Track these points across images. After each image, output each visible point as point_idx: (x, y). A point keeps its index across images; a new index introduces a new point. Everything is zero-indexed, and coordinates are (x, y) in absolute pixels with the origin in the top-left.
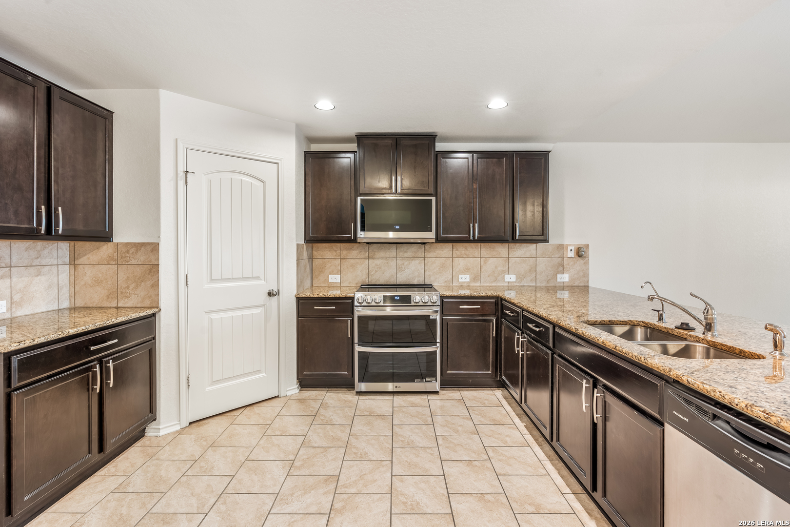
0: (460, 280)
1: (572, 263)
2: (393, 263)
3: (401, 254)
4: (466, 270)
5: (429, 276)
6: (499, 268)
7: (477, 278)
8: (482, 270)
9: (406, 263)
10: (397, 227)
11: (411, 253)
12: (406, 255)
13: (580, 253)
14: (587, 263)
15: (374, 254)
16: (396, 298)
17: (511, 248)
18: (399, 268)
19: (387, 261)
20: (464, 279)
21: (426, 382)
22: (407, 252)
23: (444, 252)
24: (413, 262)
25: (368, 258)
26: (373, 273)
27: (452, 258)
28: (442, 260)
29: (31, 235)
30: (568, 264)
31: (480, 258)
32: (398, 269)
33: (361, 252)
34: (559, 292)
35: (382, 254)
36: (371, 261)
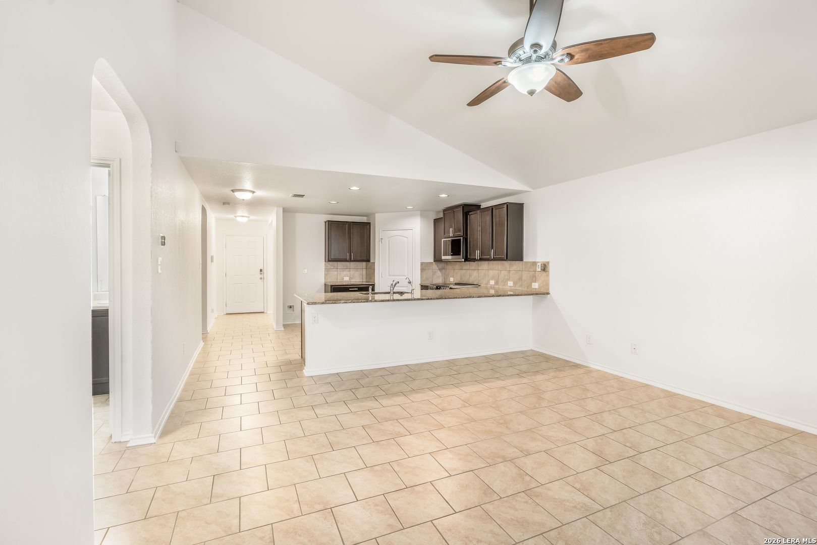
0: (490, 284)
4: (493, 278)
5: (480, 280)
6: (506, 277)
7: (497, 282)
8: (499, 278)
14: (548, 275)
23: (485, 266)
24: (475, 272)
27: (488, 270)
29: (346, 261)
30: (538, 276)
31: (498, 270)
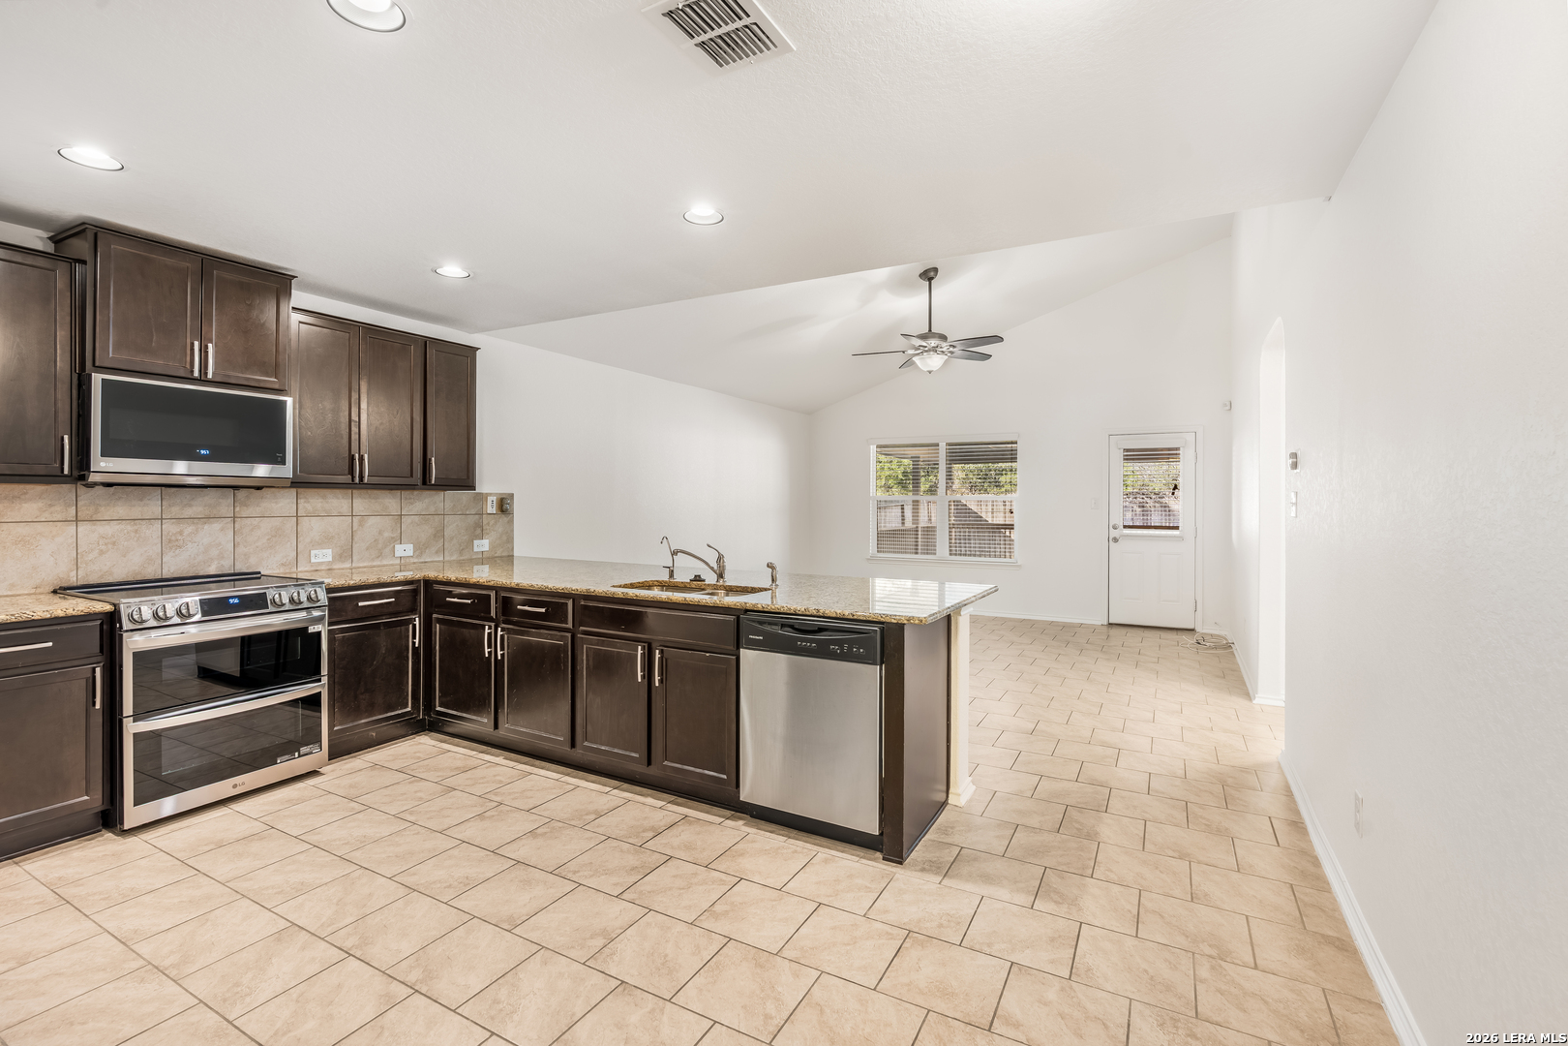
0: (313, 560)
1: (492, 522)
2: (152, 531)
3: (175, 511)
4: (325, 541)
5: (245, 555)
6: (386, 535)
7: (346, 553)
8: (356, 539)
9: (189, 529)
10: (202, 452)
11: (200, 509)
12: (189, 512)
13: (504, 505)
14: (511, 522)
15: (97, 512)
16: (231, 601)
17: (406, 499)
18: (170, 541)
19: (136, 527)
20: (321, 556)
21: (300, 756)
22: (191, 506)
23: (280, 505)
24: (206, 527)
25: (77, 521)
26: (91, 556)
27: (297, 516)
28: (276, 522)
30: (488, 524)
31: (352, 516)
32: (167, 543)
33: (51, 506)
34: (476, 568)
35: (121, 510)
36: (83, 528)
